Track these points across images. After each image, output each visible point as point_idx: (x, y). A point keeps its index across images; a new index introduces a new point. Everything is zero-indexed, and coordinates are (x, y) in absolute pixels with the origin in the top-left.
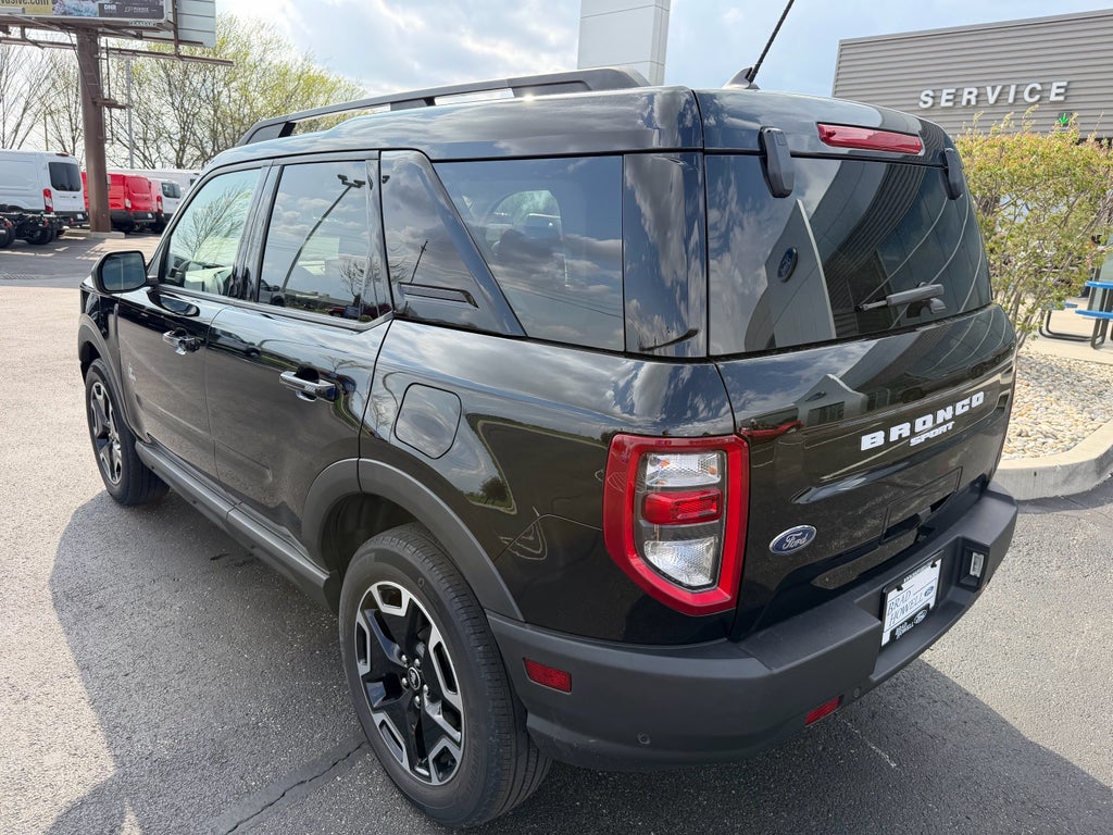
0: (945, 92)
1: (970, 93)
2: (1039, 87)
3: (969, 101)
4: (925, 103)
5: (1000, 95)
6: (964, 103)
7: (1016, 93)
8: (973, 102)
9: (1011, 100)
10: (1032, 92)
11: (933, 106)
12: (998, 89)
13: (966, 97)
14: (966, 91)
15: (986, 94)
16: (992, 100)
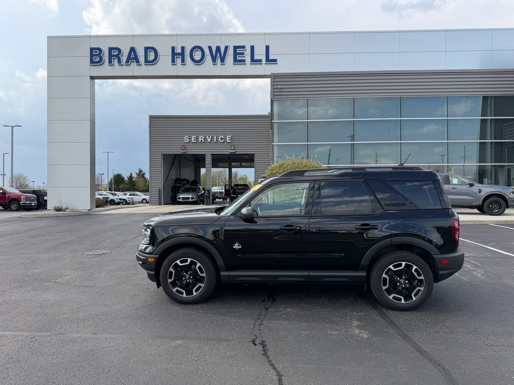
0: (193, 137)
1: (201, 138)
2: (223, 137)
3: (201, 140)
4: (187, 140)
5: (211, 139)
6: (200, 141)
7: (216, 138)
8: (203, 141)
9: (215, 141)
10: (221, 138)
11: (189, 141)
12: (211, 137)
13: (200, 139)
14: (200, 137)
15: (207, 138)
16: (209, 141)
